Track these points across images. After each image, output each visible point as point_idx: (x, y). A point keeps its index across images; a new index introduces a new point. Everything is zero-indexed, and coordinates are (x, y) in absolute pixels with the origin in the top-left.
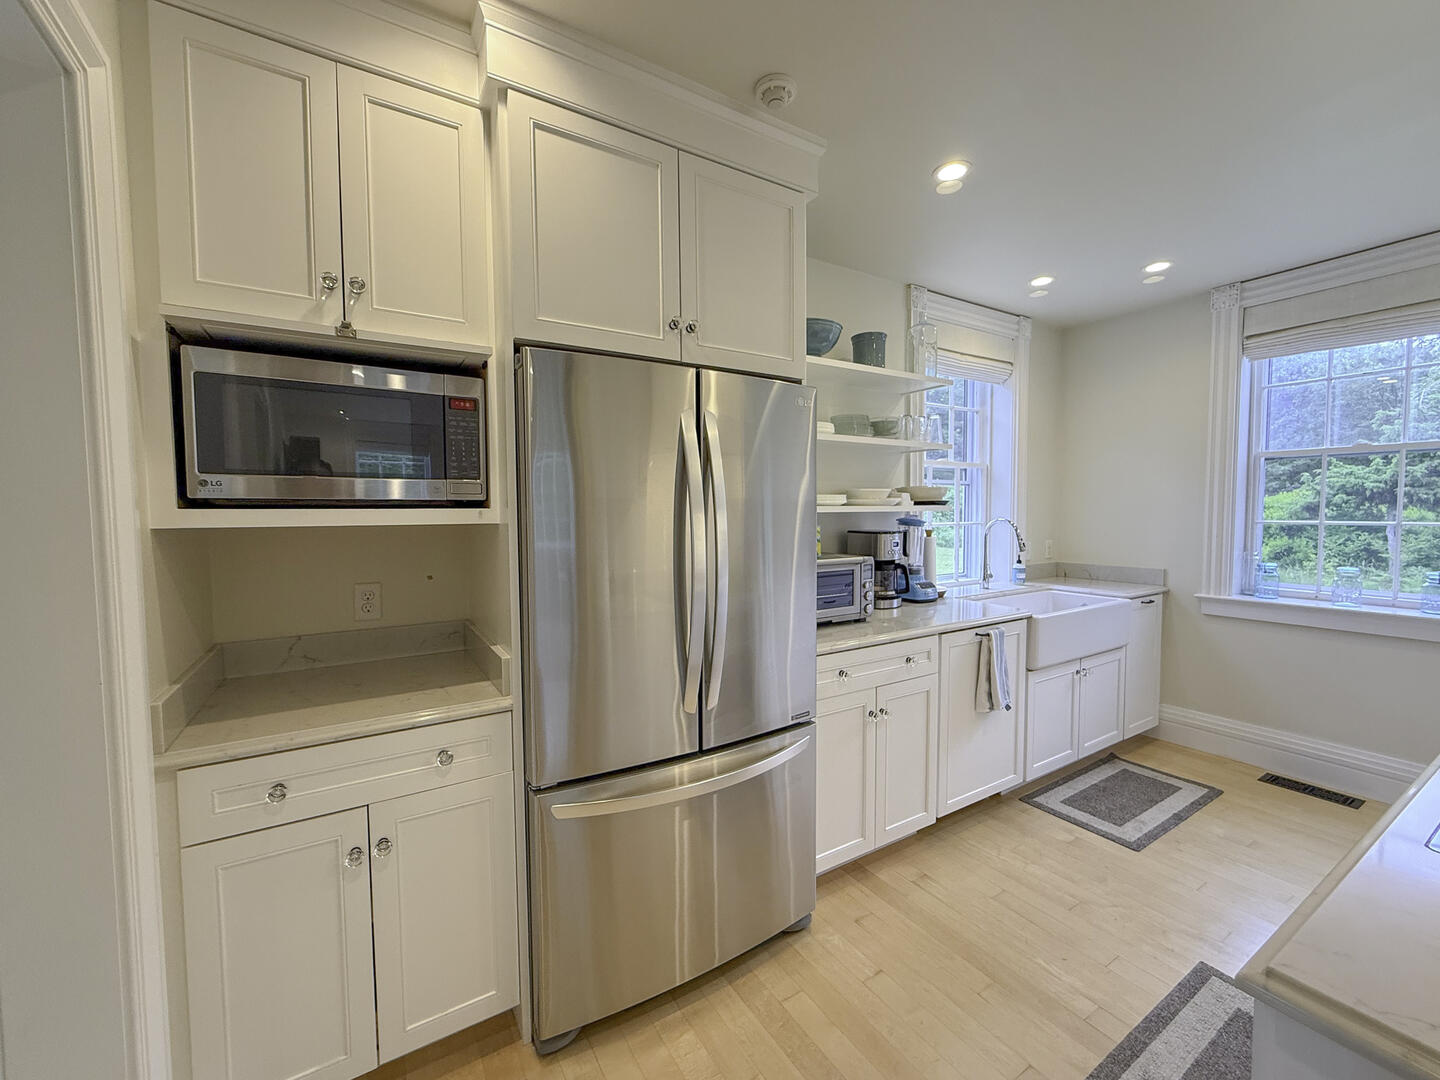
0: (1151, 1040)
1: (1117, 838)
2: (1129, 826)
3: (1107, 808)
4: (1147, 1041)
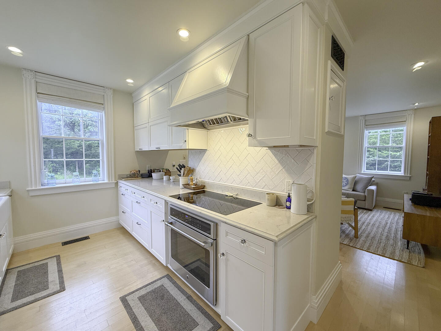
0: (140, 325)
1: (53, 293)
2: (51, 286)
3: (34, 288)
4: (141, 326)
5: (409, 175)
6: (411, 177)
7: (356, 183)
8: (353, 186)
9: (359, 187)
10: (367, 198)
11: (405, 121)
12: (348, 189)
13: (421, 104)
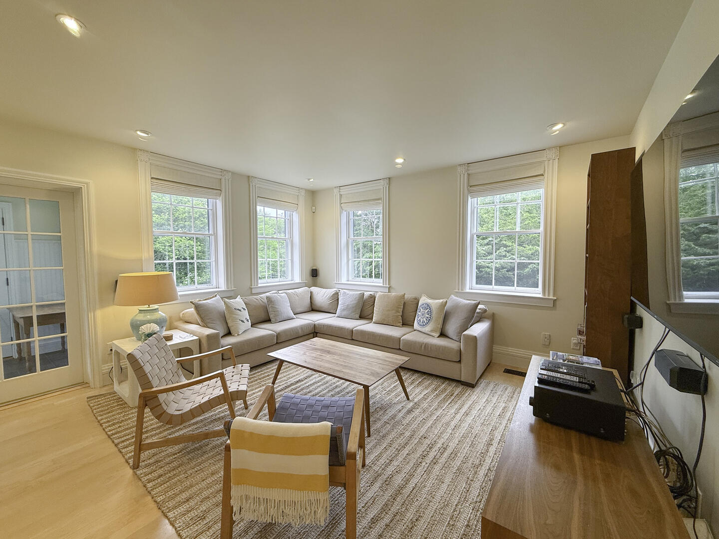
5: (551, 297)
6: (555, 300)
7: (446, 317)
8: (440, 326)
9: (452, 328)
10: (463, 357)
11: (542, 175)
12: (432, 331)
13: (569, 124)
